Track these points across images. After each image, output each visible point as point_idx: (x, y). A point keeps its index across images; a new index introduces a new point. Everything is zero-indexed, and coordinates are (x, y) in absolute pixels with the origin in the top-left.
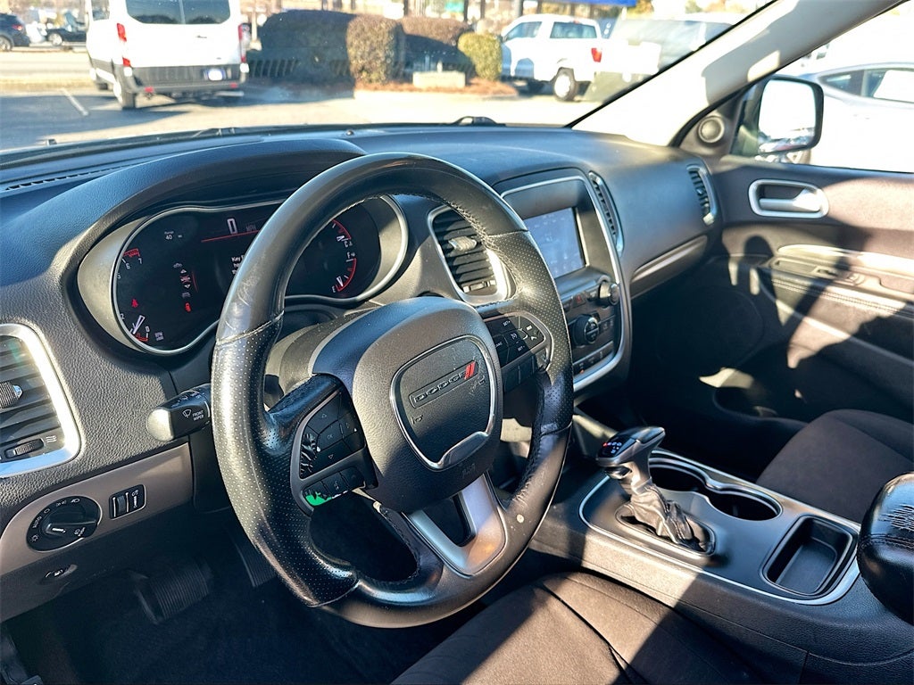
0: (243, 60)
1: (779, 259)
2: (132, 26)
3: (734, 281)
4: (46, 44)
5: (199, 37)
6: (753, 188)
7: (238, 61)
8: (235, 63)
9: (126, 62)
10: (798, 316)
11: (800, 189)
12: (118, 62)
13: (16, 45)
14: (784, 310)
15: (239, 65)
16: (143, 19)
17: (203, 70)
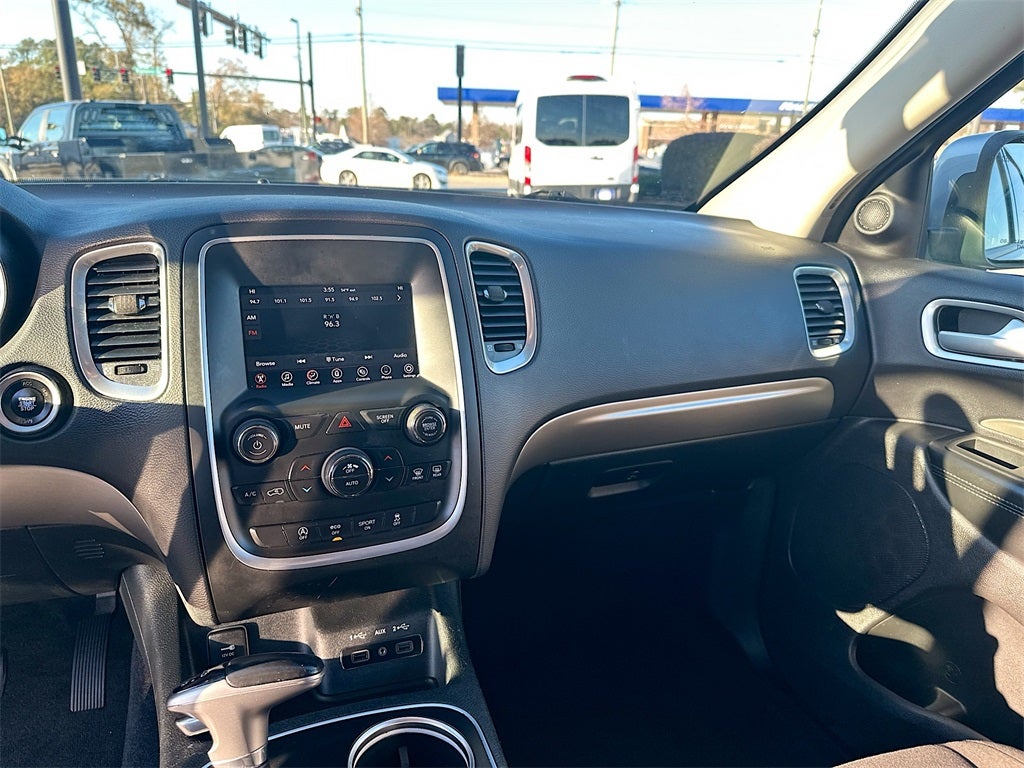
0: (635, 181)
1: (977, 438)
2: (540, 150)
3: (890, 463)
4: (497, 170)
5: (596, 158)
6: (930, 310)
7: (630, 181)
8: (626, 183)
9: (528, 181)
10: (988, 544)
11: (1006, 319)
12: (522, 181)
13: (472, 170)
14: (965, 529)
15: (630, 186)
16: (550, 142)
17: (595, 189)
